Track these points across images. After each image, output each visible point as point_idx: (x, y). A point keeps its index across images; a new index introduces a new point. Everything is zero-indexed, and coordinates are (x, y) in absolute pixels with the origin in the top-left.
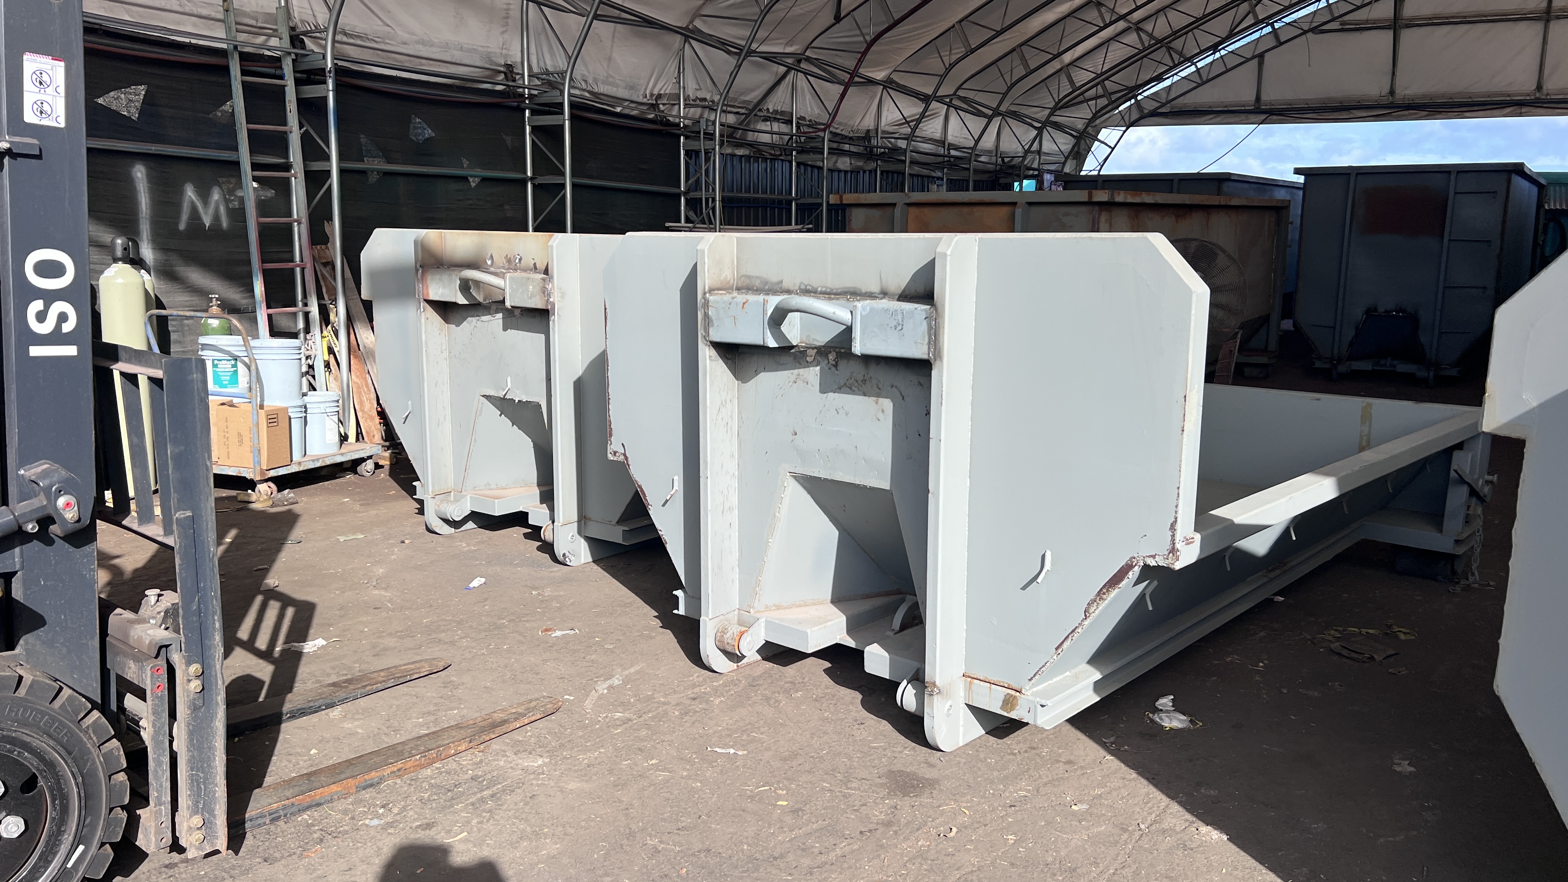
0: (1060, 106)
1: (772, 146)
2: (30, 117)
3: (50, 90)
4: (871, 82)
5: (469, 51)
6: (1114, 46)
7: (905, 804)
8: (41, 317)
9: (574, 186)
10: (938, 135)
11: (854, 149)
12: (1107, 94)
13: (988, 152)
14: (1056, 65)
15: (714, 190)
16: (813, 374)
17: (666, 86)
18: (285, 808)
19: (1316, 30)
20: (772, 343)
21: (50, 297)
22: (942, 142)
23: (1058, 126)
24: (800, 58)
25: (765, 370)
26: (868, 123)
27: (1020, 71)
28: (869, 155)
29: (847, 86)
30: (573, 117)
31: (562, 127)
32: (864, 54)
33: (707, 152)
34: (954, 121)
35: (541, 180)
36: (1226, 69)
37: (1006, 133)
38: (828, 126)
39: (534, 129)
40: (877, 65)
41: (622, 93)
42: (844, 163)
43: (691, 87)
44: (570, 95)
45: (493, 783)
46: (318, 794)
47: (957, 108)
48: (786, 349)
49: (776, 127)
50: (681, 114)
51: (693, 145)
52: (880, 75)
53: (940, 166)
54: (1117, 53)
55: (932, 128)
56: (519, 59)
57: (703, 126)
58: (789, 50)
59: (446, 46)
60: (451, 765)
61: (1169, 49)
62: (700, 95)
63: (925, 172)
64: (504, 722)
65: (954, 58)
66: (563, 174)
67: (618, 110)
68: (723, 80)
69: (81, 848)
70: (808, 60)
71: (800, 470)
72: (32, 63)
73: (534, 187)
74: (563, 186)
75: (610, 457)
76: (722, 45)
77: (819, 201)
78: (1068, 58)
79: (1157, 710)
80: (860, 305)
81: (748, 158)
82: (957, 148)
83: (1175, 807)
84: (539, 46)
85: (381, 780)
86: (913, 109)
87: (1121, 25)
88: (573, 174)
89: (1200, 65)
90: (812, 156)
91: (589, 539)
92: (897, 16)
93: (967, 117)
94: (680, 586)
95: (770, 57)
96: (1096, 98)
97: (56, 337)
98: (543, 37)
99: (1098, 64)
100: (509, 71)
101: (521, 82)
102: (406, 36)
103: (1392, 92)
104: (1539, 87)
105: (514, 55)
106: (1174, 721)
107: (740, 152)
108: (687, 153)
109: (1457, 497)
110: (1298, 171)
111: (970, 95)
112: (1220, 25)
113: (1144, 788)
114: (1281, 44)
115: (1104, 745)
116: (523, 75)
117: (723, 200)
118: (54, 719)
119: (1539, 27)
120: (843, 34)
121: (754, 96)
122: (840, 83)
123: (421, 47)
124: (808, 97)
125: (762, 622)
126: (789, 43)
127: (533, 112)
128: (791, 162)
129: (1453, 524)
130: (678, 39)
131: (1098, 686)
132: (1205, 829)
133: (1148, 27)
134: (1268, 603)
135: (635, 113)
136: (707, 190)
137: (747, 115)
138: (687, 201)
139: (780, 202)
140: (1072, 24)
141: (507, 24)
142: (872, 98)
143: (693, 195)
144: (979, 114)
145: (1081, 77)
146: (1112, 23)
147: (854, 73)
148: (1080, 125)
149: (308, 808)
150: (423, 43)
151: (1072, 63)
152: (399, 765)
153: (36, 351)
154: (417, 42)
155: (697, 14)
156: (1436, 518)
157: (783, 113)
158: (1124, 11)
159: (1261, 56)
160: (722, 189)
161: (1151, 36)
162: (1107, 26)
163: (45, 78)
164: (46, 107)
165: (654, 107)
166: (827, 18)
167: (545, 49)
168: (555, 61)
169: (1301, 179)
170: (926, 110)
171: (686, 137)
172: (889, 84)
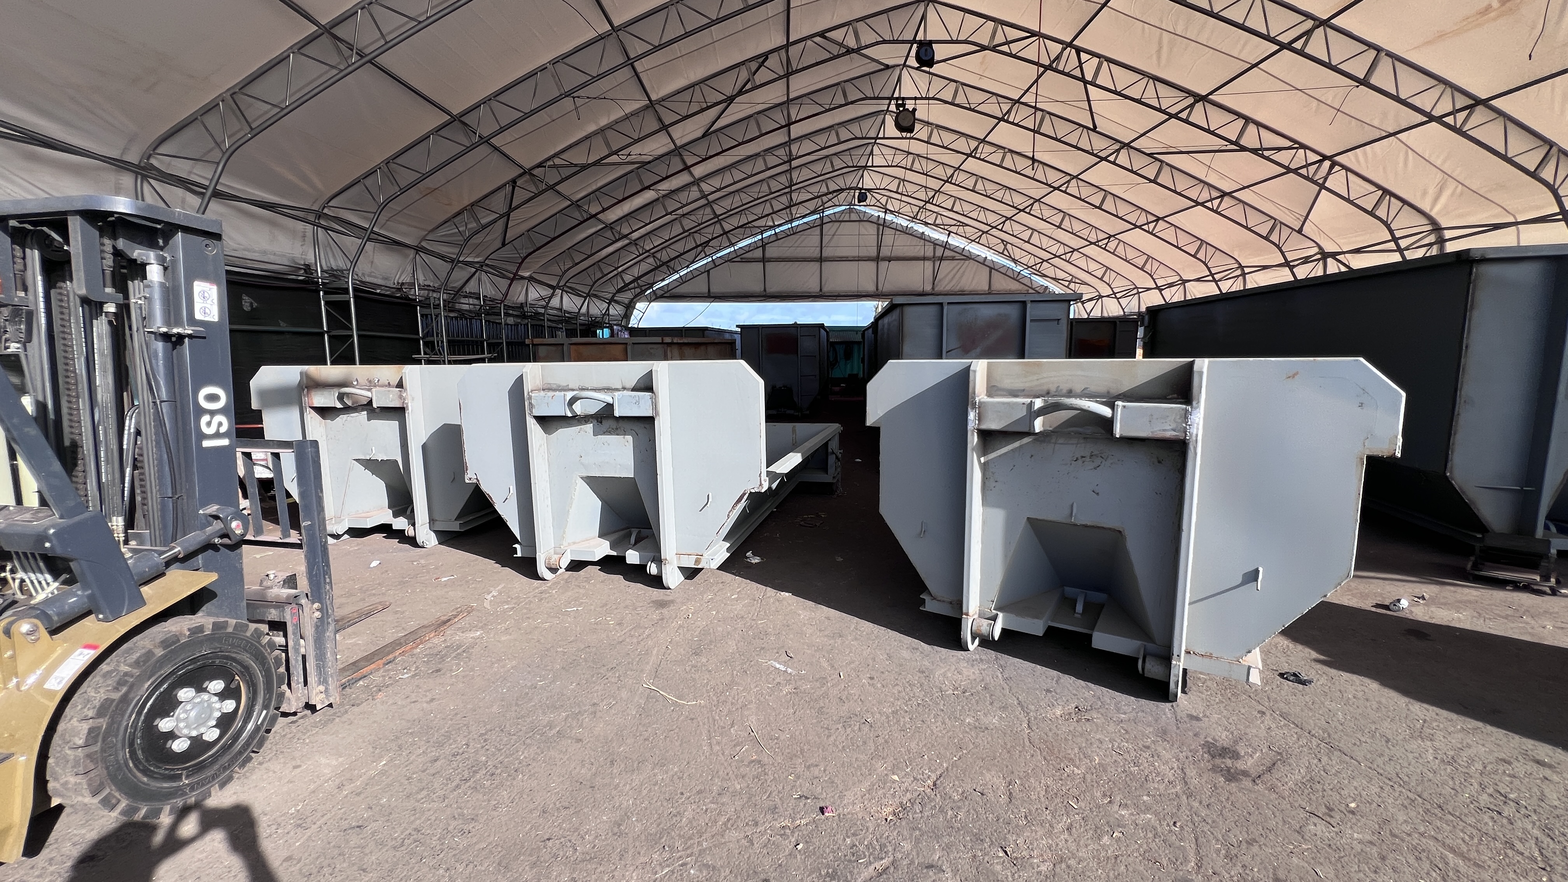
0: (620, 291)
1: (470, 311)
2: (198, 316)
3: (209, 301)
4: (523, 278)
5: (279, 256)
6: (642, 263)
7: (665, 611)
8: (209, 424)
9: (359, 336)
10: (558, 306)
11: (515, 313)
12: (640, 286)
13: (584, 315)
14: (615, 272)
15: (442, 336)
16: (589, 427)
17: (406, 278)
18: (349, 681)
19: (731, 261)
20: (570, 415)
21: (212, 413)
22: (560, 309)
23: (617, 302)
24: (482, 264)
25: (562, 428)
26: (522, 299)
27: (599, 275)
28: (524, 316)
29: (512, 280)
30: (355, 297)
31: (349, 302)
32: (521, 264)
33: (437, 316)
34: (566, 298)
35: (335, 333)
36: (693, 276)
37: (592, 305)
38: (502, 301)
39: (327, 303)
40: (527, 269)
41: (379, 281)
42: (510, 320)
43: (421, 278)
44: (353, 284)
45: (459, 647)
46: (364, 671)
47: (567, 292)
48: (575, 417)
49: (471, 301)
50: (417, 293)
51: (426, 311)
52: (527, 274)
53: (561, 322)
54: (644, 267)
55: (555, 302)
56: (313, 261)
57: (432, 301)
58: (476, 260)
59: (265, 252)
60: (429, 645)
61: (668, 266)
62: (426, 283)
63: (554, 325)
64: (449, 620)
65: (567, 267)
66: (352, 329)
67: (378, 291)
68: (443, 275)
69: (265, 712)
70: (487, 265)
71: (585, 475)
72: (199, 287)
73: (329, 337)
74: (352, 336)
75: (467, 481)
76: (442, 257)
77: (500, 341)
78: (620, 270)
79: (747, 558)
80: (616, 394)
81: (456, 318)
82: (569, 313)
83: (769, 589)
84: (326, 254)
85: (395, 658)
86: (545, 292)
87: (647, 254)
88: (358, 329)
89: (681, 274)
90: (493, 317)
91: (435, 532)
92: (538, 245)
93: (572, 296)
94: (517, 542)
95: (467, 264)
96: (635, 288)
97: (217, 435)
98: (328, 249)
99: (636, 272)
100: (308, 268)
101: (315, 275)
102: (235, 246)
103: (765, 290)
104: (821, 290)
105: (310, 259)
106: (756, 560)
107: (452, 315)
108: (422, 316)
109: (832, 460)
110: (737, 326)
111: (574, 286)
112: (690, 256)
113: (755, 585)
114: (716, 266)
115: (733, 574)
116: (317, 271)
117: (449, 342)
118: (248, 642)
119: (818, 264)
120: (506, 252)
121: (458, 284)
122: (508, 278)
123: (246, 253)
124: (488, 285)
125: (569, 551)
126: (477, 256)
127: (325, 293)
128: (481, 320)
129: (831, 470)
130: (412, 253)
131: (728, 550)
132: (782, 593)
133: (658, 255)
134: (772, 512)
135: (388, 293)
136: (437, 336)
137: (455, 295)
138: (424, 343)
139: (477, 342)
140: (623, 252)
141: (304, 240)
142: (523, 287)
143: (429, 339)
144: (580, 296)
145: (628, 278)
146: (643, 254)
147: (515, 274)
148: (627, 301)
149: (360, 679)
150: (248, 250)
151: (623, 271)
152: (403, 649)
153: (206, 444)
154: (244, 250)
155: (424, 239)
156: (825, 470)
157: (474, 293)
158: (648, 249)
159: (708, 271)
160: (448, 335)
161: (660, 260)
162: (640, 255)
163: (206, 295)
164: (207, 311)
165: (400, 290)
166: (498, 244)
167: (330, 255)
168: (338, 262)
169: (739, 330)
170: (554, 292)
171: (421, 307)
172: (531, 279)
